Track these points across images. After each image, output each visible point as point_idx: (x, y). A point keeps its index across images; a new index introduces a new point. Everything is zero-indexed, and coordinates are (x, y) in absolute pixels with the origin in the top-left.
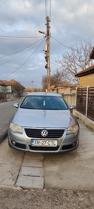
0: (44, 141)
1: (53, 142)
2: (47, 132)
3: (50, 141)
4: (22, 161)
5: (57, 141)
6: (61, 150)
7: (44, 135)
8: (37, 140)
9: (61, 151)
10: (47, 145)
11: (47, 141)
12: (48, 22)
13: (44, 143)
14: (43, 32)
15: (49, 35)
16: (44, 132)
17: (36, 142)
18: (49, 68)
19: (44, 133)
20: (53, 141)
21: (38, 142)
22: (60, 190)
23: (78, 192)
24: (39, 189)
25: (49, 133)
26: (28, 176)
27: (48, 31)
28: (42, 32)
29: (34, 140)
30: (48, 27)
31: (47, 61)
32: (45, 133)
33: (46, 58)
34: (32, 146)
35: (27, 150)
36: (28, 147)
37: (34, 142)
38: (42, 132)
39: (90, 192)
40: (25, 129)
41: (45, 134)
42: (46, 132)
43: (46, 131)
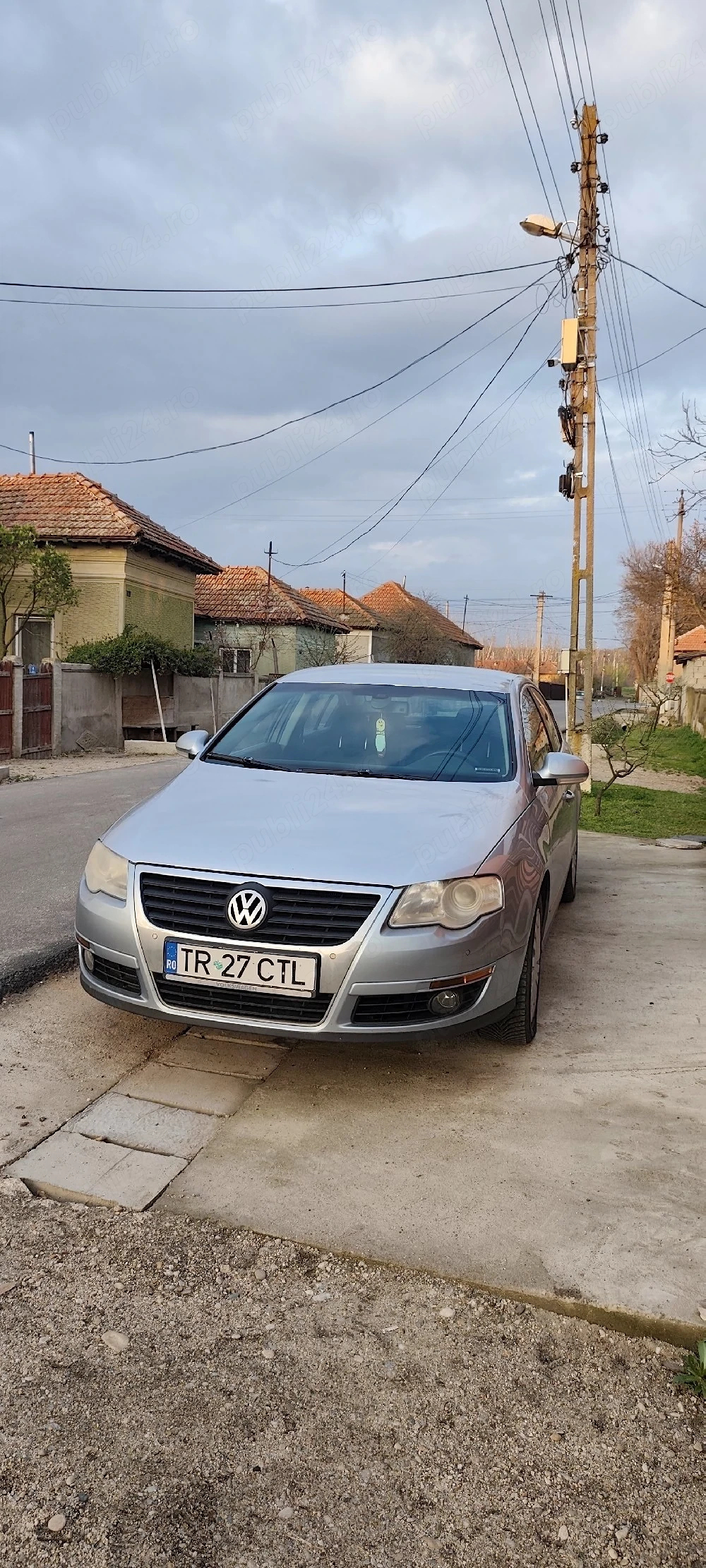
0: (235, 954)
1: (289, 967)
2: (262, 905)
3: (274, 958)
4: (135, 1068)
5: (313, 962)
6: (340, 1020)
7: (239, 918)
8: (195, 948)
9: (345, 1028)
10: (250, 979)
11: (255, 958)
12: (592, 148)
13: (235, 970)
14: (551, 226)
15: (600, 241)
16: (244, 899)
17: (192, 956)
18: (587, 492)
19: (241, 908)
20: (292, 959)
21: (203, 958)
22: (226, 1234)
23: (325, 1257)
24: (117, 1208)
25: (275, 909)
26: (106, 1140)
27: (590, 218)
28: (541, 231)
29: (180, 946)
30: (587, 186)
31: (572, 442)
32: (251, 910)
33: (566, 414)
34: (168, 977)
35: (142, 1001)
36: (149, 983)
37: (181, 955)
38: (233, 901)
39: (398, 1269)
40: (144, 876)
41: (245, 912)
42: (257, 901)
43: (255, 895)
